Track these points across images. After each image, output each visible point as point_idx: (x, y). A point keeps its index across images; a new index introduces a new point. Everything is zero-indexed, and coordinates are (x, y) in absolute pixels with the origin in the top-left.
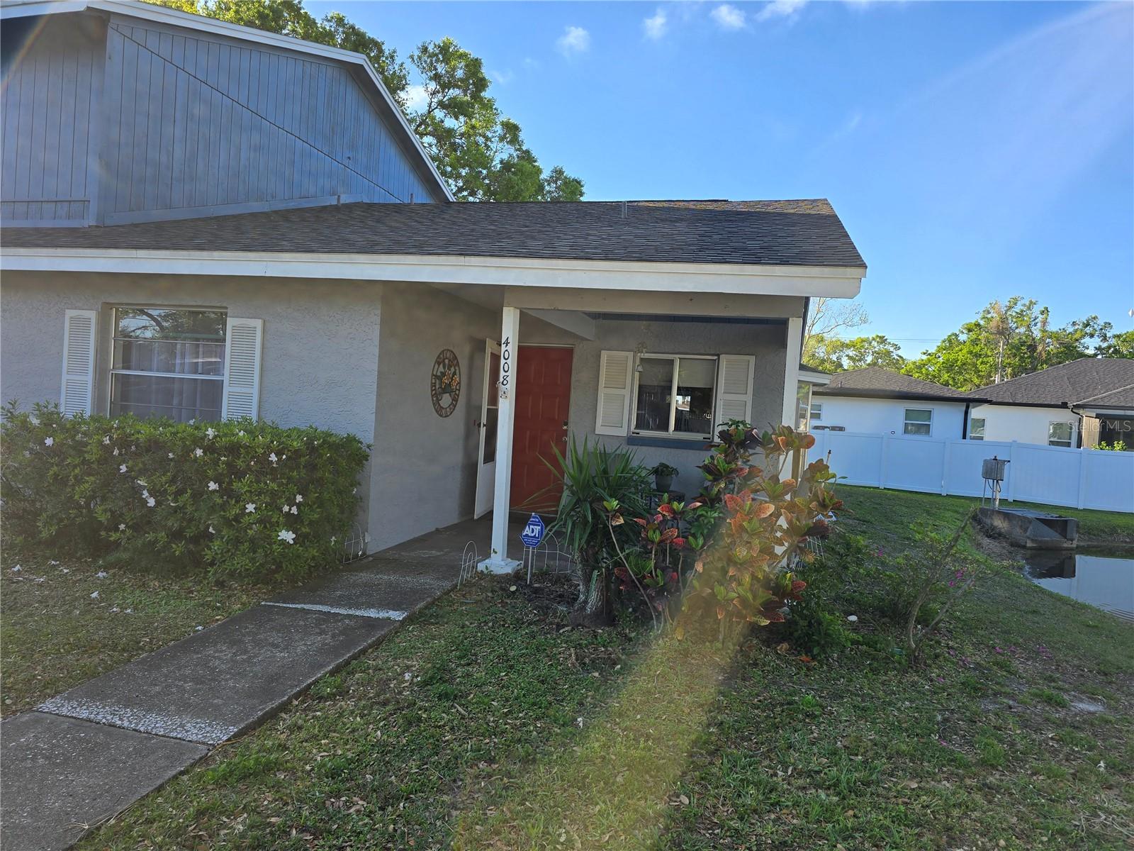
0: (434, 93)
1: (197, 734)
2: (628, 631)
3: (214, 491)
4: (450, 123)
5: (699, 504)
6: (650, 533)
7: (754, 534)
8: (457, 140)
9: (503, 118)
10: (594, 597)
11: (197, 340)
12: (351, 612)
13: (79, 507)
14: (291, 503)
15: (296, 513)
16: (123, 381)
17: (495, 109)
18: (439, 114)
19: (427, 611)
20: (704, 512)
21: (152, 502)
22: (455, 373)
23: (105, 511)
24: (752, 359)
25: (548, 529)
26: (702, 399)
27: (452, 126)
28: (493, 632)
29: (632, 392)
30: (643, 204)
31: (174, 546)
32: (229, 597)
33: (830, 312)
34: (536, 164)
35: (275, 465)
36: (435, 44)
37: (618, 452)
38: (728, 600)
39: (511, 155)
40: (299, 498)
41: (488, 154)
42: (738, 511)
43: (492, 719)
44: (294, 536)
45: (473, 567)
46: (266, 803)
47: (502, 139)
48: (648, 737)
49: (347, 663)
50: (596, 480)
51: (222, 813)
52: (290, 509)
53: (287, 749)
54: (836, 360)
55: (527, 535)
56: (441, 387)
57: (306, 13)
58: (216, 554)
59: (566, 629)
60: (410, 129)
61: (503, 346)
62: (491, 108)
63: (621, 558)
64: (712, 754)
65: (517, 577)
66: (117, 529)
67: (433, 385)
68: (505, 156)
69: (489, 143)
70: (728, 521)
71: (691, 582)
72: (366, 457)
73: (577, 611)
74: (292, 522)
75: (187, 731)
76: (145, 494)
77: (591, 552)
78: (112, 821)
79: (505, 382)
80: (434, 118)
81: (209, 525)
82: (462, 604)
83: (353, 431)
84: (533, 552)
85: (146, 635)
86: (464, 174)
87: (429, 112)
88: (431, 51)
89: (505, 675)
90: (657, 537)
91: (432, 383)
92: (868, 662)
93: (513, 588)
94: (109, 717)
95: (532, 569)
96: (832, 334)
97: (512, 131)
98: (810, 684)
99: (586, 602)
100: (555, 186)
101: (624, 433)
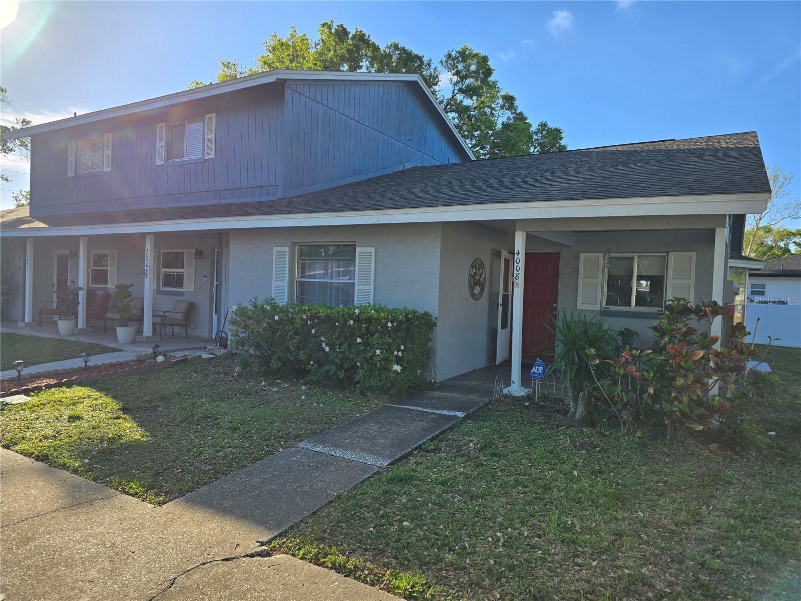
0: (456, 84)
1: (372, 462)
2: (604, 431)
3: (360, 343)
4: (467, 102)
5: (650, 351)
6: (617, 369)
7: (688, 370)
8: (472, 113)
9: (503, 93)
10: (580, 409)
11: (340, 260)
12: (434, 411)
13: (291, 353)
14: (399, 350)
15: (401, 355)
16: (302, 285)
17: (498, 87)
18: (459, 97)
19: (476, 414)
20: (654, 356)
21: (327, 349)
22: (482, 273)
23: (304, 354)
24: (694, 254)
25: (548, 369)
26: (657, 283)
27: (468, 104)
28: (517, 426)
29: (603, 280)
30: (609, 148)
31: (339, 373)
32: (368, 401)
33: (776, 208)
34: (527, 121)
35: (390, 329)
36: (456, 51)
37: (593, 321)
38: (672, 412)
39: (509, 118)
40: (402, 347)
41: (492, 120)
42: (677, 355)
43: (523, 468)
44: (401, 368)
45: (501, 392)
46: (413, 492)
47: (502, 107)
48: (618, 484)
49: (438, 436)
50: (580, 337)
51: (394, 494)
52: (398, 353)
53: (417, 471)
54: (783, 247)
55: (534, 372)
56: (474, 282)
57: (373, 42)
58: (361, 377)
59: (563, 428)
60: (440, 109)
61: (516, 256)
62: (495, 87)
63: (597, 385)
64: (659, 495)
65: (528, 398)
66: (309, 364)
67: (470, 281)
68: (505, 119)
69: (494, 112)
70: (670, 361)
71: (646, 400)
72: (435, 325)
73: (569, 418)
74: (399, 361)
75: (367, 460)
76: (324, 345)
77: (577, 382)
78: (345, 493)
79: (517, 278)
80: (456, 100)
81: (357, 362)
82: (496, 411)
83: (427, 310)
84: (538, 383)
85: (334, 417)
86: (476, 135)
87: (453, 97)
88: (454, 56)
89: (528, 448)
90: (622, 371)
91: (469, 280)
92: (779, 459)
93: (527, 404)
94: (330, 452)
95: (538, 394)
96: (778, 226)
97: (509, 101)
98: (732, 468)
99: (575, 412)
100: (541, 135)
101: (597, 308)
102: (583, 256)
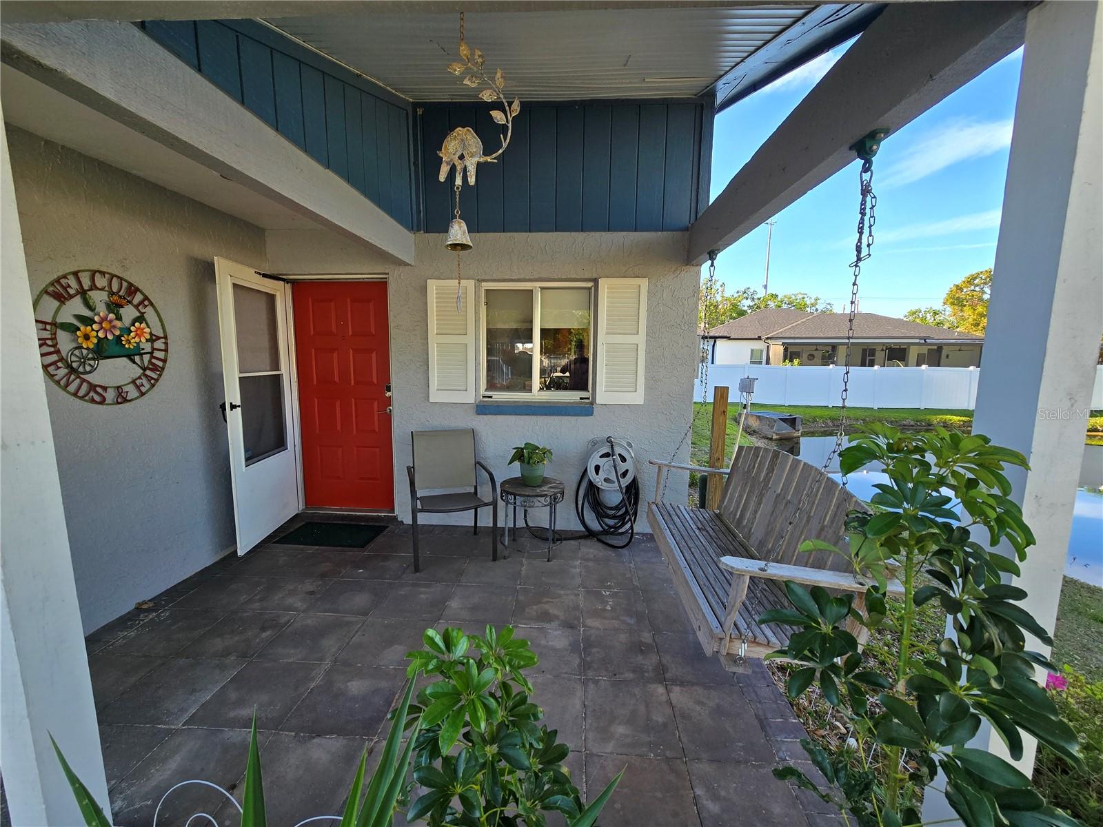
24: (644, 283)
29: (478, 338)
101: (470, 398)
102: (433, 286)
